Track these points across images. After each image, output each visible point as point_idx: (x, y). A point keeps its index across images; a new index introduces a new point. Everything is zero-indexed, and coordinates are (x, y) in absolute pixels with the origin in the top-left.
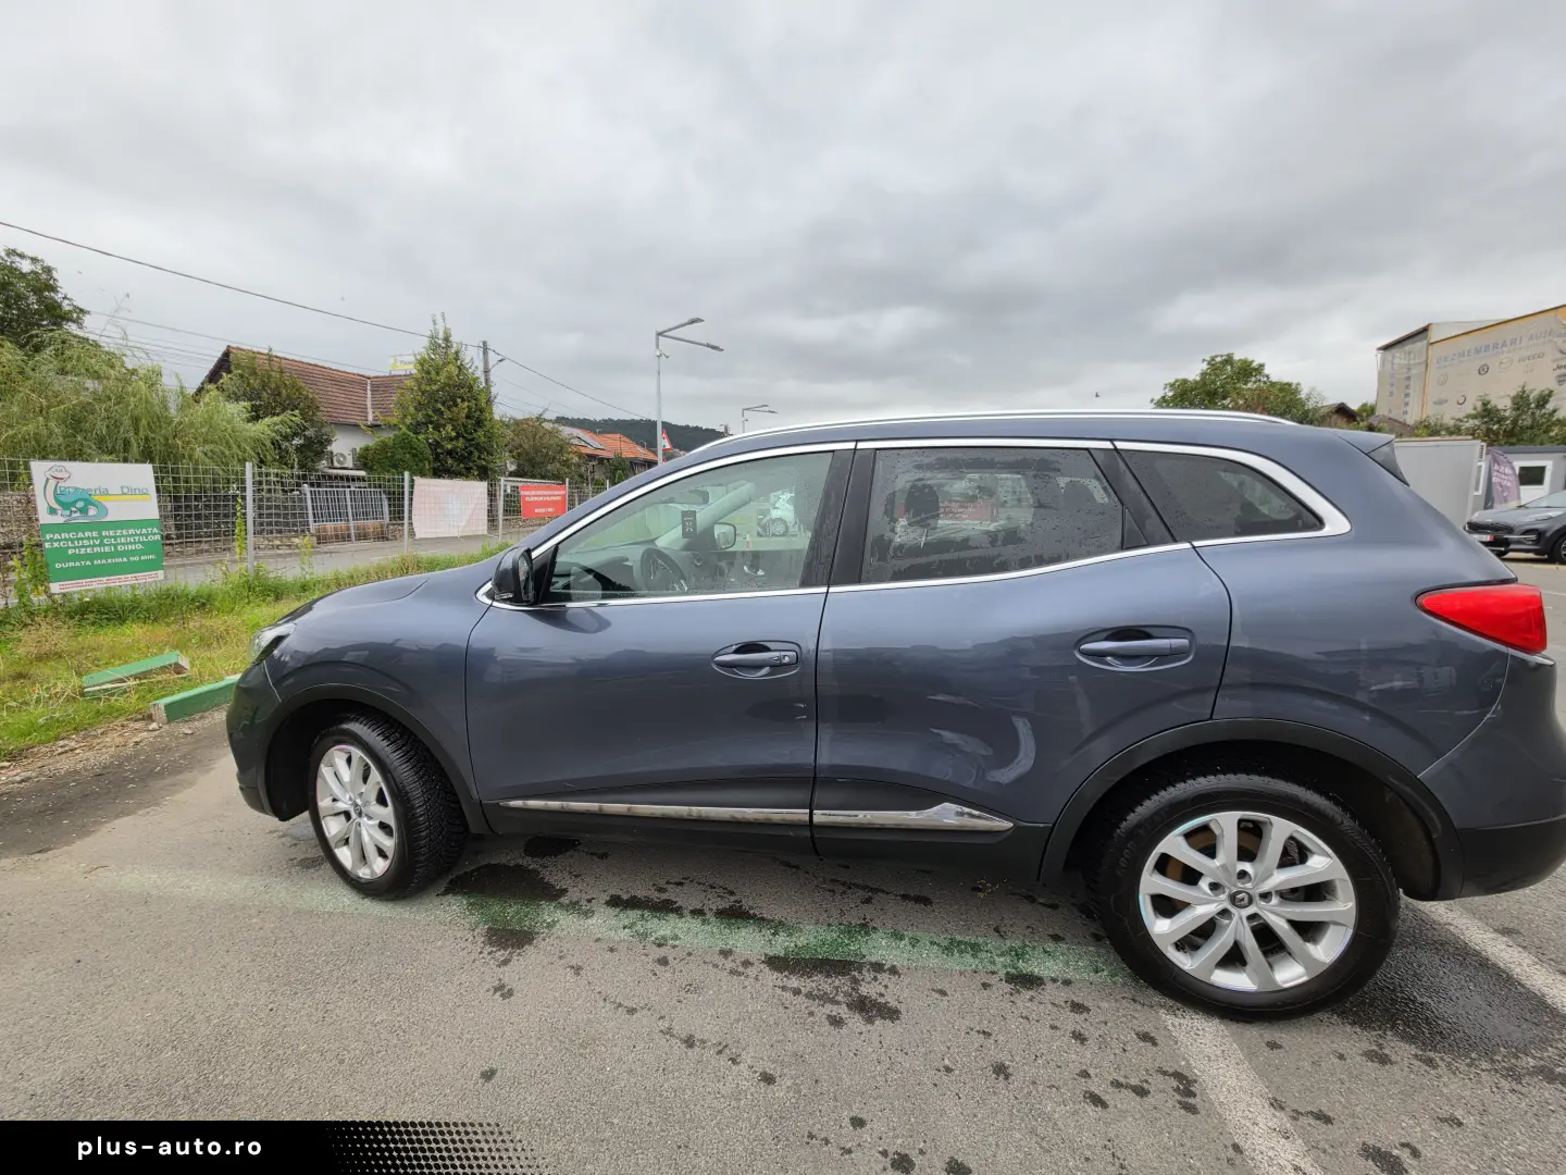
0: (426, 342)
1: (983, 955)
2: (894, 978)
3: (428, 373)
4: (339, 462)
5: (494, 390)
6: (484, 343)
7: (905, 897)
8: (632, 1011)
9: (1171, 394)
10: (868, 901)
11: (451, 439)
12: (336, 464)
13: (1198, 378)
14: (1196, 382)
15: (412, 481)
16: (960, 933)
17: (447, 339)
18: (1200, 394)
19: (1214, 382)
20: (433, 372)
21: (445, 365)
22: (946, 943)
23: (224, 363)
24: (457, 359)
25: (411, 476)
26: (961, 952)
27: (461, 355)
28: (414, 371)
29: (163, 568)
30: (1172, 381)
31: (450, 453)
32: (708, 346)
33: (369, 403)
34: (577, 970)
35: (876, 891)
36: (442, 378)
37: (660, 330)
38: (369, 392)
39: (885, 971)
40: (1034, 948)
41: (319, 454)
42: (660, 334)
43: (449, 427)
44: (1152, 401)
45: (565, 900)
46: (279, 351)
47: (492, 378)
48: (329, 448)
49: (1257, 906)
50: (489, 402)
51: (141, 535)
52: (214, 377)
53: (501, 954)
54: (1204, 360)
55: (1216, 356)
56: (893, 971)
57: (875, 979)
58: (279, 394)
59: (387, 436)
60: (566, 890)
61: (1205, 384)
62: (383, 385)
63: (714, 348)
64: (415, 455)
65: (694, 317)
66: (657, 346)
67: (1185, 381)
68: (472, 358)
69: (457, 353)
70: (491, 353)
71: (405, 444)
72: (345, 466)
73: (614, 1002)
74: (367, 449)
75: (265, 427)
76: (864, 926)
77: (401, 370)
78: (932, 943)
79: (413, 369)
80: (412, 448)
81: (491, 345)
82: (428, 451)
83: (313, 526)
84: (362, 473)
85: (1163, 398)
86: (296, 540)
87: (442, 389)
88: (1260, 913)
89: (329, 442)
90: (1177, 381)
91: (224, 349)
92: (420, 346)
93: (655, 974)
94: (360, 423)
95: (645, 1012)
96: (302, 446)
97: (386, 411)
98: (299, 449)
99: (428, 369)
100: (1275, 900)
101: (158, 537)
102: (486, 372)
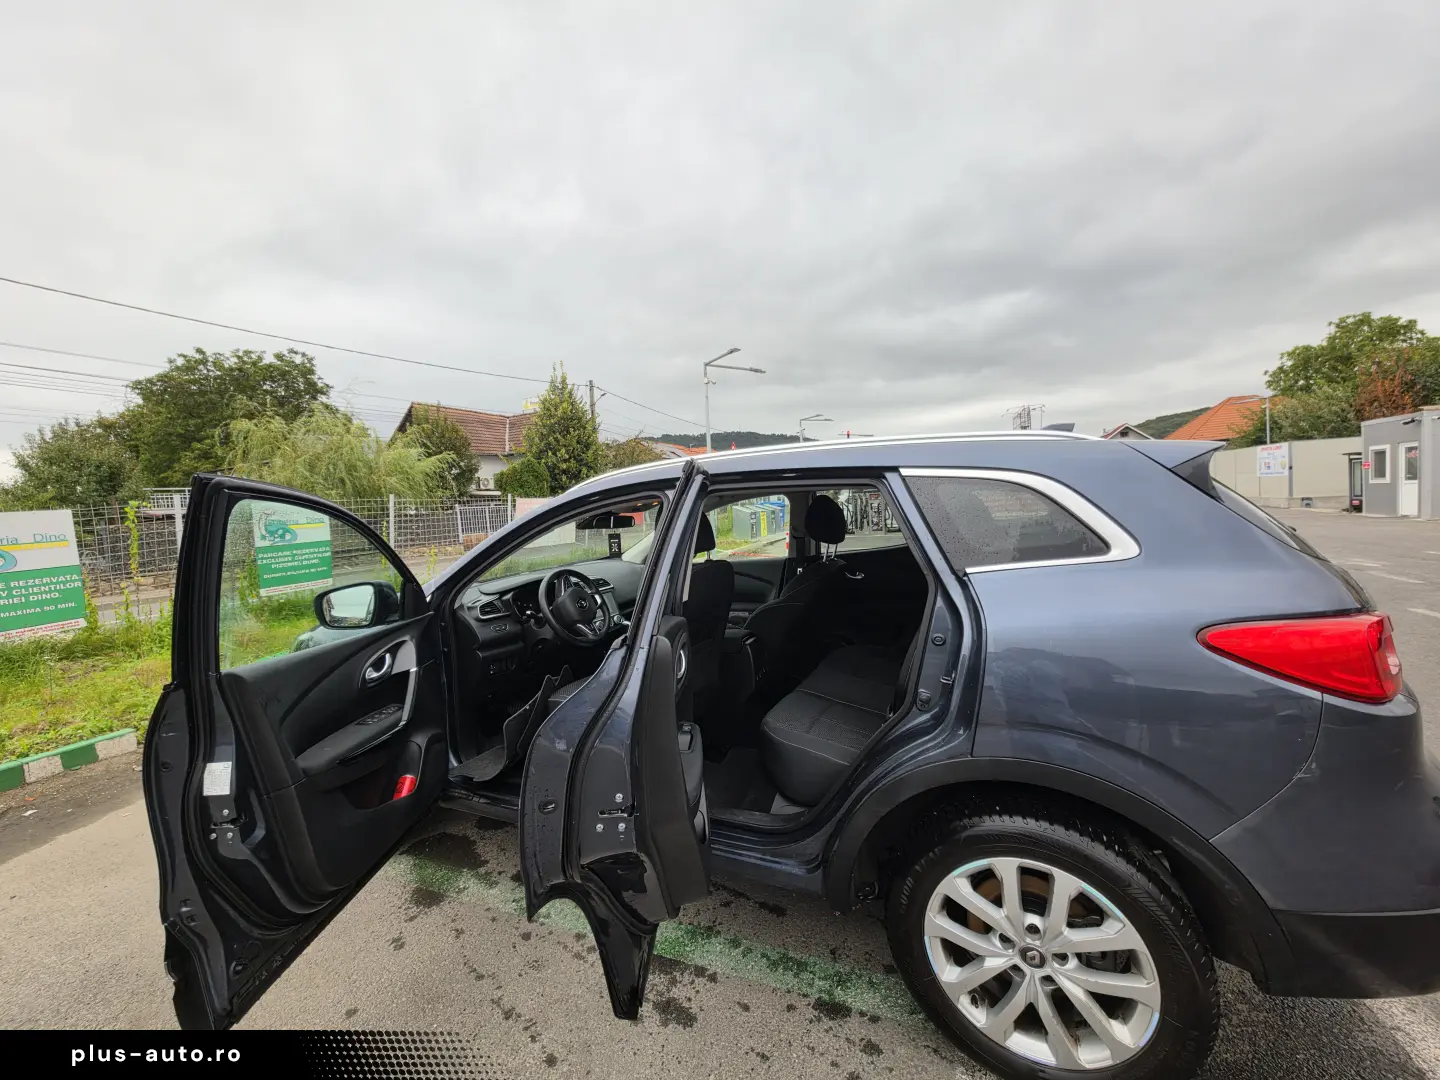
0: (547, 386)
1: (805, 976)
2: (709, 985)
3: (548, 410)
4: (484, 485)
5: (598, 420)
6: (591, 382)
7: (763, 905)
8: (480, 977)
9: (1290, 363)
10: (727, 904)
11: (565, 461)
12: (482, 487)
13: (1325, 344)
14: (1323, 348)
15: (514, 501)
16: (795, 950)
17: (564, 381)
18: (1328, 360)
19: (1346, 346)
20: (553, 410)
21: (562, 402)
22: (775, 957)
23: (409, 418)
24: (570, 397)
25: (513, 496)
26: (785, 969)
27: (575, 393)
28: (538, 410)
29: (331, 576)
30: (1290, 349)
31: (564, 472)
32: (751, 370)
33: (507, 437)
34: (459, 932)
35: (741, 895)
36: (559, 413)
37: (707, 361)
38: (507, 430)
39: (704, 977)
40: (860, 977)
41: (470, 480)
42: (707, 365)
43: (563, 451)
44: (1266, 373)
45: (482, 870)
46: (444, 403)
47: (597, 410)
48: (477, 475)
49: (1052, 967)
50: (595, 430)
51: (319, 552)
52: (402, 429)
53: (415, 910)
54: (1330, 324)
55: (1348, 317)
56: (713, 978)
57: (692, 982)
58: (443, 436)
59: (517, 463)
60: (487, 862)
61: (1334, 348)
62: (517, 422)
63: (756, 371)
64: (537, 477)
65: (732, 348)
66: (705, 374)
67: (1307, 348)
68: (582, 396)
69: (570, 393)
70: (595, 390)
71: (528, 468)
72: (489, 487)
73: (471, 967)
74: (502, 474)
75: (430, 464)
76: (710, 928)
77: (530, 409)
78: (764, 955)
79: (538, 408)
80: (535, 471)
81: (595, 383)
82: (547, 473)
83: (462, 537)
84: (498, 493)
85: (1281, 368)
86: (449, 549)
87: (558, 423)
88: (1054, 976)
89: (477, 470)
90: (1297, 348)
91: (408, 406)
92: (542, 390)
93: (514, 947)
94: (499, 454)
95: (490, 980)
96: (458, 474)
97: (518, 443)
98: (456, 478)
99: (548, 407)
100: (1073, 963)
101: (329, 554)
102: (592, 405)
